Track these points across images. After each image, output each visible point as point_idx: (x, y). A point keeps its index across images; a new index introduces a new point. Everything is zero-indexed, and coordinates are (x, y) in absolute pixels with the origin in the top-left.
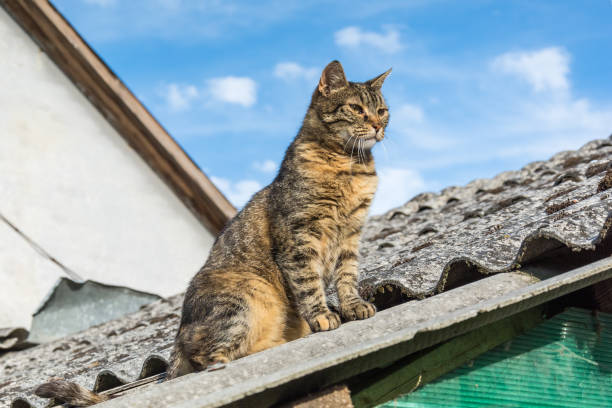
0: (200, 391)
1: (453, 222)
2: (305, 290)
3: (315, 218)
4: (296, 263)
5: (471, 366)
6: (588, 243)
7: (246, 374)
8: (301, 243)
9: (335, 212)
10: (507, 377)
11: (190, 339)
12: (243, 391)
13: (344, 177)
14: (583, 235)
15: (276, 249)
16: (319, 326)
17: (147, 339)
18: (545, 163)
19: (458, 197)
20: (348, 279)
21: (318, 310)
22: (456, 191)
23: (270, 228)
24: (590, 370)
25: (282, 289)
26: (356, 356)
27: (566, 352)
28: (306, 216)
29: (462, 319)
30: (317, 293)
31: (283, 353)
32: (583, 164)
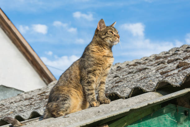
0: (62, 124)
1: (124, 74)
2: (90, 93)
3: (95, 70)
4: (88, 84)
5: (141, 120)
6: (178, 84)
7: (75, 119)
8: (90, 78)
9: (101, 69)
10: (151, 124)
11: (51, 107)
12: (80, 125)
13: (105, 57)
14: (176, 82)
15: (82, 79)
16: (93, 105)
17: (27, 105)
18: (148, 57)
19: (121, 66)
20: (102, 90)
21: (93, 100)
22: (120, 64)
23: (80, 73)
24: (174, 123)
25: (82, 93)
26: (113, 116)
27: (168, 117)
28: (92, 70)
29: (143, 106)
30: (93, 94)
31: (86, 113)
32: (162, 59)
